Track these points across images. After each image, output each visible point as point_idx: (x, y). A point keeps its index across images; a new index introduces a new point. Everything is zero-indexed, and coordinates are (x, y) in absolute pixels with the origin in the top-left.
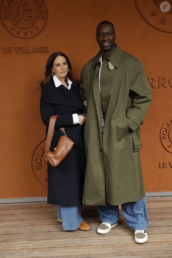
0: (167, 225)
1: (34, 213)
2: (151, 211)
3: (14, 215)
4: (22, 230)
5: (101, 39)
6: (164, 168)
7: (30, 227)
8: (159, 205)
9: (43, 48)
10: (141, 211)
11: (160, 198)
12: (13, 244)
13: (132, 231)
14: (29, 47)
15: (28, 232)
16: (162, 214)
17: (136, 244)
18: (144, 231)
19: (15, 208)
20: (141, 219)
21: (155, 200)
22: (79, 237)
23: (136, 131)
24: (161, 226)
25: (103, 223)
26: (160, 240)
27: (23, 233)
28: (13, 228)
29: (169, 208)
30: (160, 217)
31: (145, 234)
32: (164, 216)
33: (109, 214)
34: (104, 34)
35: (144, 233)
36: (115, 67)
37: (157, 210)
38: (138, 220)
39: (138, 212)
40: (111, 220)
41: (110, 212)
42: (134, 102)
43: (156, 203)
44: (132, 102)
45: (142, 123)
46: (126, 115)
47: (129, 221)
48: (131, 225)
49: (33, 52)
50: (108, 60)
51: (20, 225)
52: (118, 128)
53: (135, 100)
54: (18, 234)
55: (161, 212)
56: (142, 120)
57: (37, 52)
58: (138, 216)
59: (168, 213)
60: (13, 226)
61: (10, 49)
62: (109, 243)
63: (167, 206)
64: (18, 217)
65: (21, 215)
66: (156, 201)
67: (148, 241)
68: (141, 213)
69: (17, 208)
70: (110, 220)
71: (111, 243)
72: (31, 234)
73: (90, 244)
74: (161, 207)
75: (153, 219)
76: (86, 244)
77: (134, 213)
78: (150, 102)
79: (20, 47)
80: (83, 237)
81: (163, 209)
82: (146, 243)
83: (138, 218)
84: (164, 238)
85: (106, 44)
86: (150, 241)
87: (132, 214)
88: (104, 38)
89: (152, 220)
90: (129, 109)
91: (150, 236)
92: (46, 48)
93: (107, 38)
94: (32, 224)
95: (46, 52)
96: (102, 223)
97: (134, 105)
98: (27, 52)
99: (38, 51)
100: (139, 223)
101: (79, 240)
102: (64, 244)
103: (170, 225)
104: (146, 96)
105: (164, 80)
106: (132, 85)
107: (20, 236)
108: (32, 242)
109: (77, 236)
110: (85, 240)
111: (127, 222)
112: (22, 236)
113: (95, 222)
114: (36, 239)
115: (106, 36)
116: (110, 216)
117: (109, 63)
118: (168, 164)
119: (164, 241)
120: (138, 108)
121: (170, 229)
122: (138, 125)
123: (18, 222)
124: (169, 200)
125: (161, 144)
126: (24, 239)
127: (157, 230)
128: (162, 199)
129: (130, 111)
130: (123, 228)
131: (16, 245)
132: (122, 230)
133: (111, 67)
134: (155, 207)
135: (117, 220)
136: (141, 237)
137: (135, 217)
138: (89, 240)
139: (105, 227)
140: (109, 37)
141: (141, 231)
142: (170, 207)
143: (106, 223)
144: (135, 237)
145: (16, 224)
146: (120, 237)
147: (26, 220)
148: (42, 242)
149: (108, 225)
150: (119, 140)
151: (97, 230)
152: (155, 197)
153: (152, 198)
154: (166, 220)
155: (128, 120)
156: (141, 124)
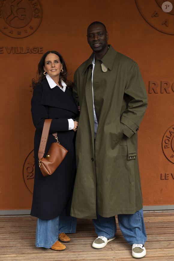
0: (167, 239)
1: (25, 226)
2: (151, 225)
3: (3, 227)
4: (11, 243)
5: (91, 40)
6: (165, 179)
7: (21, 240)
8: (160, 219)
9: (38, 49)
10: (139, 225)
11: (161, 212)
12: (2, 257)
13: (129, 246)
14: (22, 47)
15: (18, 245)
16: (162, 229)
17: (133, 259)
18: (142, 245)
19: (4, 221)
20: (139, 233)
21: (155, 214)
22: (73, 251)
23: (131, 137)
24: (161, 241)
25: (99, 237)
26: (159, 255)
27: (12, 246)
28: (2, 240)
29: (170, 222)
30: (160, 231)
31: (144, 248)
32: (164, 231)
33: (106, 227)
34: (94, 34)
35: (142, 247)
36: (109, 69)
37: (157, 225)
38: (136, 234)
39: (136, 226)
40: (108, 234)
41: (107, 226)
42: (130, 107)
43: (157, 217)
44: (127, 106)
45: (138, 129)
46: (120, 120)
47: (126, 235)
48: (129, 239)
49: (26, 52)
50: (101, 62)
51: (10, 238)
52: (111, 134)
53: (130, 105)
54: (8, 247)
55: (161, 227)
56: (138, 126)
57: (30, 52)
58: (135, 230)
59: (169, 227)
60: (3, 239)
61: (2, 49)
62: (105, 258)
63: (168, 220)
64: (8, 230)
65: (10, 228)
66: (157, 215)
67: (147, 256)
68: (139, 227)
69: (7, 221)
70: (106, 234)
71: (106, 258)
72: (22, 248)
73: (85, 258)
74: (161, 221)
75: (153, 233)
76: (80, 258)
77: (132, 226)
78: (146, 107)
79: (12, 47)
80: (77, 251)
81: (164, 223)
82: (144, 257)
83: (136, 231)
84: (164, 253)
85: (97, 45)
86: (149, 256)
87: (130, 227)
88: (94, 38)
89: (151, 234)
90: (123, 114)
91: (149, 250)
92: (41, 48)
93: (98, 38)
94: (23, 237)
95: (40, 52)
96: (97, 237)
97: (129, 110)
98: (20, 53)
99: (32, 52)
100: (137, 237)
101: (73, 255)
102: (57, 258)
103: (170, 239)
104: (142, 100)
105: (166, 84)
106: (127, 89)
107: (10, 249)
108: (22, 256)
109: (70, 250)
110: (79, 254)
111: (124, 236)
112: (11, 249)
113: (90, 236)
114: (27, 252)
115: (96, 37)
116: (107, 230)
117: (102, 65)
118: (170, 176)
119: (163, 255)
120: (133, 113)
121: (170, 244)
122: (133, 131)
123: (8, 235)
124: (171, 214)
125: (163, 153)
126: (13, 252)
127: (156, 245)
128: (163, 213)
129: (125, 116)
130: (120, 243)
131: (5, 258)
132: (119, 244)
133: (104, 69)
134: (155, 221)
135: (114, 235)
136: (138, 251)
137: (132, 231)
138: (83, 254)
139: (101, 242)
140: (99, 37)
141: (139, 245)
142: (172, 221)
143: (102, 237)
144: (133, 251)
145: (5, 236)
146: (116, 252)
147: (15, 233)
148: (33, 255)
149: (104, 239)
150: (113, 148)
151: (92, 244)
152: (156, 211)
153: (153, 211)
154: (166, 235)
155: (122, 126)
156: (136, 131)
